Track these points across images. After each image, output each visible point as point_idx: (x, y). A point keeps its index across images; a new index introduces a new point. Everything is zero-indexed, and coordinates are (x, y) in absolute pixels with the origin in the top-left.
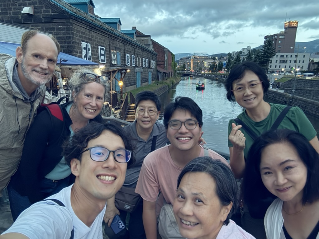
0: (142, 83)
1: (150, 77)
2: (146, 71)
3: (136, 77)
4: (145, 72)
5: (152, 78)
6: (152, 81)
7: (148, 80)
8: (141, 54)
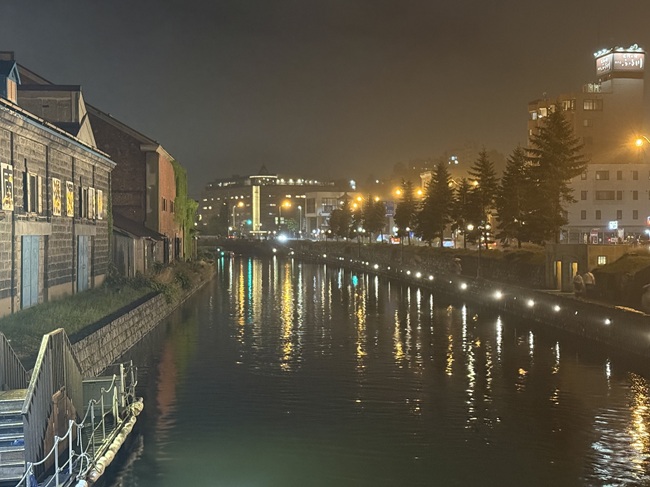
0: (46, 285)
1: (84, 260)
2: (66, 232)
3: (18, 260)
4: (62, 235)
5: (92, 261)
6: (93, 274)
7: (73, 271)
8: (44, 160)
